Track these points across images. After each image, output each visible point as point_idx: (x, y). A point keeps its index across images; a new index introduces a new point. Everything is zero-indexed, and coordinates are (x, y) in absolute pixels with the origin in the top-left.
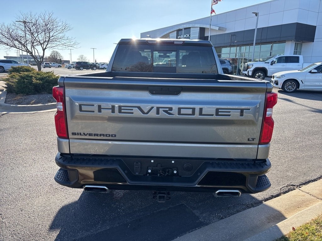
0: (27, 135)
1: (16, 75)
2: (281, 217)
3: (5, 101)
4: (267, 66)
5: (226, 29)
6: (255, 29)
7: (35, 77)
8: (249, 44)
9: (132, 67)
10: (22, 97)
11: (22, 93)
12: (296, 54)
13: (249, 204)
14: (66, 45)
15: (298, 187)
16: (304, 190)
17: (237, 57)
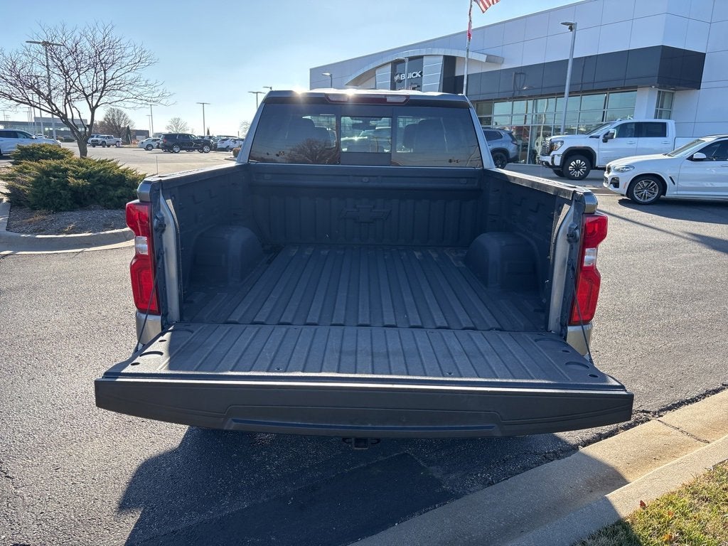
0: (61, 303)
1: (30, 167)
2: (617, 480)
3: (6, 225)
4: (595, 145)
5: (502, 61)
6: (568, 60)
7: (74, 172)
8: (554, 94)
9: (291, 150)
10: (45, 217)
11: (45, 206)
12: (660, 118)
13: (549, 453)
14: (143, 98)
15: (655, 414)
16: (668, 423)
17: (529, 123)
